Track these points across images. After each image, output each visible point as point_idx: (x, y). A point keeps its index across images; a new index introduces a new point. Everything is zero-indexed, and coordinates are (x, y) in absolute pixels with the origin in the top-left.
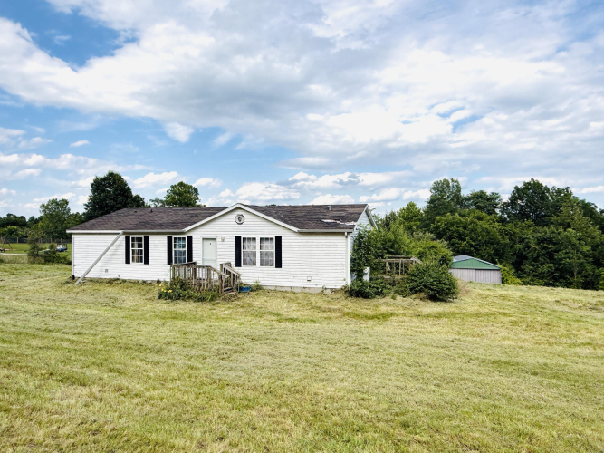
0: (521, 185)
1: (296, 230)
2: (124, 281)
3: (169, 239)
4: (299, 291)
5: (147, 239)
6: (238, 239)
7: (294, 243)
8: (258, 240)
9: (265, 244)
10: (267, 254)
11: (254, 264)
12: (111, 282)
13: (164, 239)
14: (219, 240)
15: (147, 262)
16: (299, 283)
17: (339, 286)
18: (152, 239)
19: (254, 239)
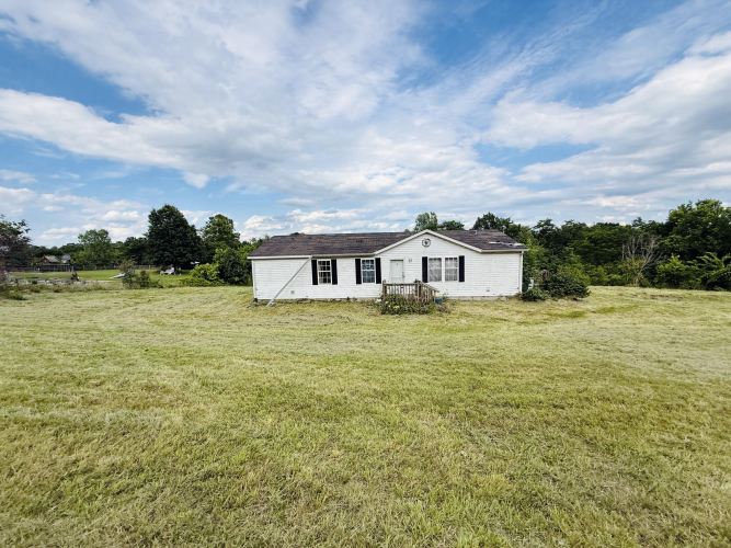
0: (481, 217)
1: (480, 250)
2: (312, 301)
3: (358, 262)
4: (479, 299)
5: (334, 263)
6: (425, 260)
7: (475, 262)
8: (443, 260)
9: (449, 262)
10: (451, 270)
11: (440, 279)
12: (300, 301)
13: (352, 262)
14: (406, 261)
15: (335, 282)
16: (479, 292)
17: (514, 293)
18: (339, 263)
19: (440, 259)
